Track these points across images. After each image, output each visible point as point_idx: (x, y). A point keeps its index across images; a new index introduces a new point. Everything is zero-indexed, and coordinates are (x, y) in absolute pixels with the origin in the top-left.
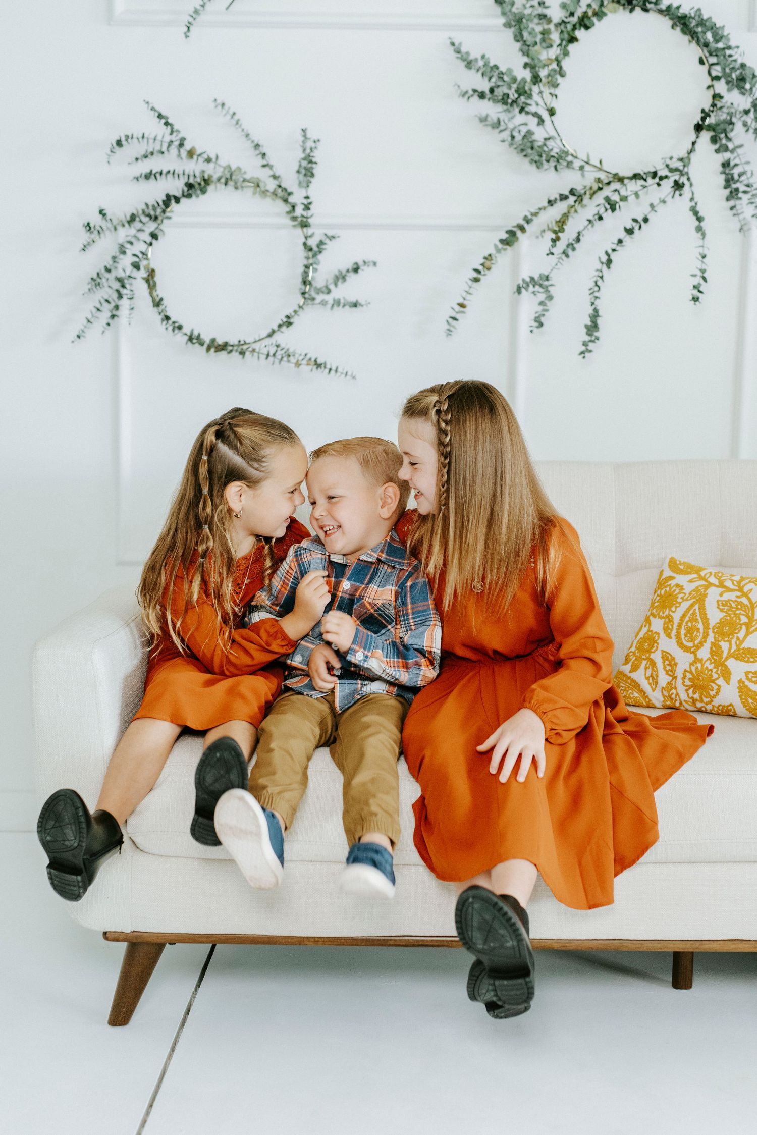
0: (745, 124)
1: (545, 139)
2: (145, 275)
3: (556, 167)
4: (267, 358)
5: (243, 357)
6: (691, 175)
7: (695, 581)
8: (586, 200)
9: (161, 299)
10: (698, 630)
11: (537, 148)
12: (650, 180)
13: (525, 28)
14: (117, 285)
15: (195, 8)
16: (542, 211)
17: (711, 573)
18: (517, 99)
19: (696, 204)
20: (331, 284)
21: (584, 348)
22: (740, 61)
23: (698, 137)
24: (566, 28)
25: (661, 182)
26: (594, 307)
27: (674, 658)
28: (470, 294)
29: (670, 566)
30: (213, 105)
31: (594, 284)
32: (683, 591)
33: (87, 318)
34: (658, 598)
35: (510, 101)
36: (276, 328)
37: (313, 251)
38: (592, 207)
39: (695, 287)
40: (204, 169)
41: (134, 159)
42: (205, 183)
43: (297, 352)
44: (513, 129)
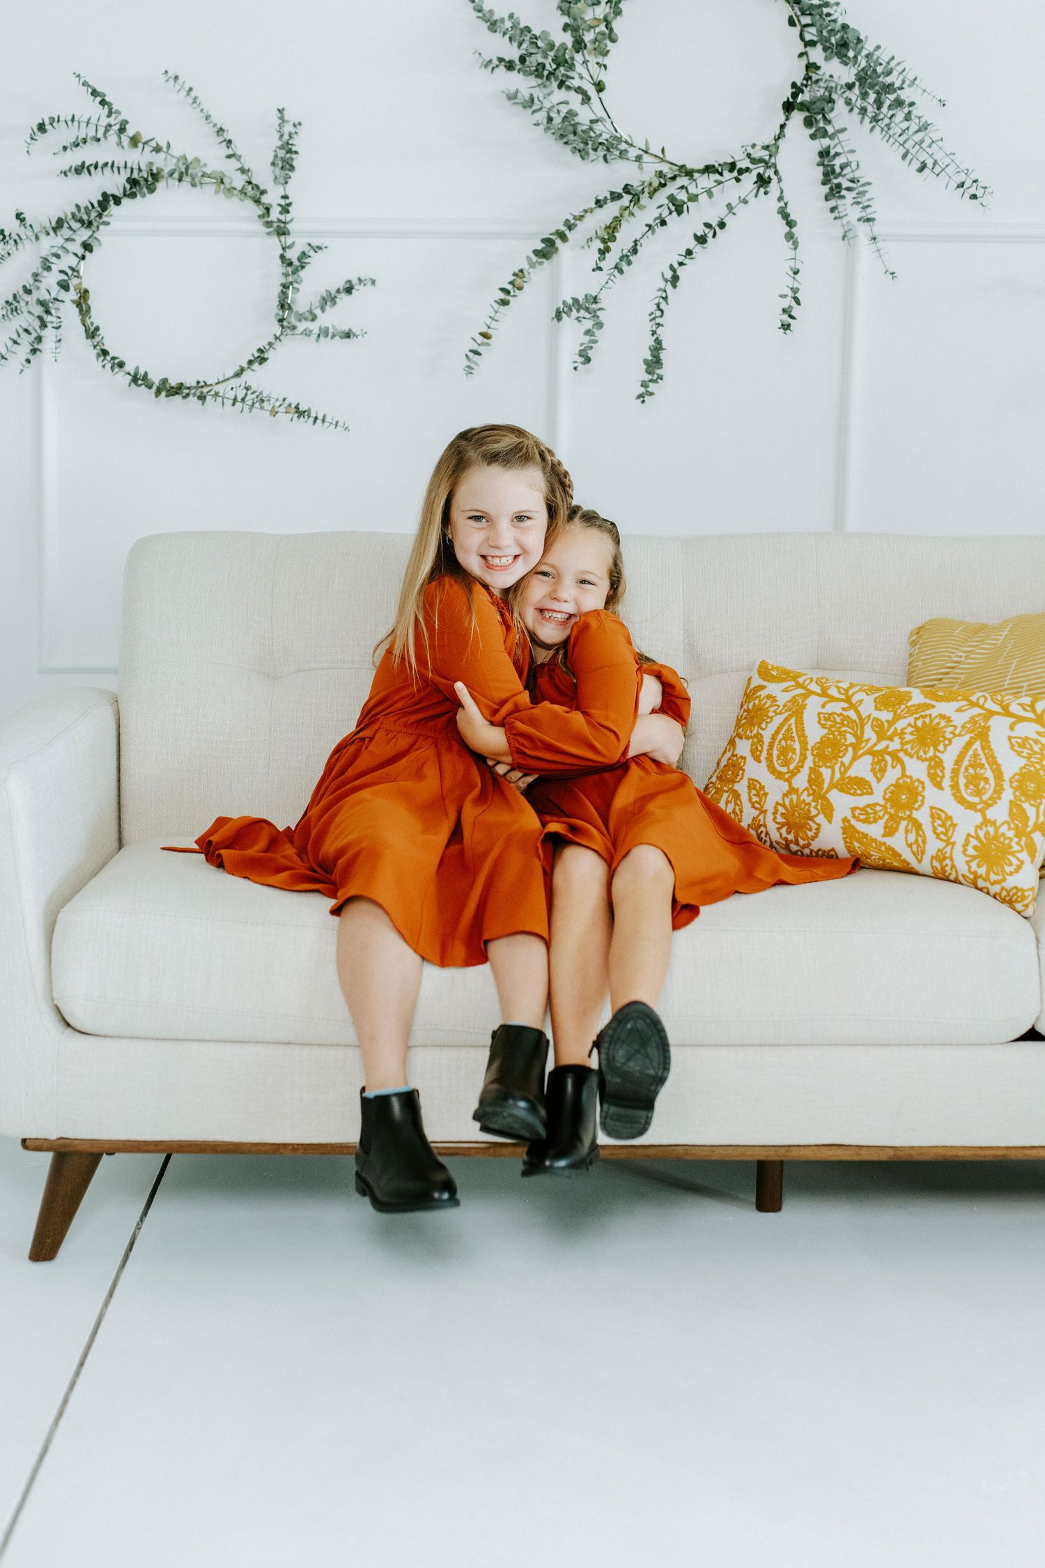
0: (848, 102)
1: (592, 122)
2: (76, 298)
3: (605, 157)
4: (233, 404)
6: (779, 168)
7: (790, 691)
8: (644, 199)
9: (97, 329)
10: (794, 751)
11: (581, 133)
12: (726, 173)
14: (39, 310)
16: (588, 214)
17: (811, 679)
18: (555, 70)
19: (786, 204)
20: (316, 308)
21: (643, 390)
22: (840, 22)
23: (787, 119)
25: (741, 177)
26: (655, 336)
27: (764, 787)
28: (496, 321)
29: (759, 671)
30: (163, 78)
31: (655, 307)
32: (777, 703)
34: (745, 714)
35: (546, 73)
36: (245, 365)
37: (293, 266)
38: (651, 209)
39: (784, 311)
40: (152, 161)
41: (61, 149)
42: (153, 179)
43: (272, 396)
44: (550, 109)
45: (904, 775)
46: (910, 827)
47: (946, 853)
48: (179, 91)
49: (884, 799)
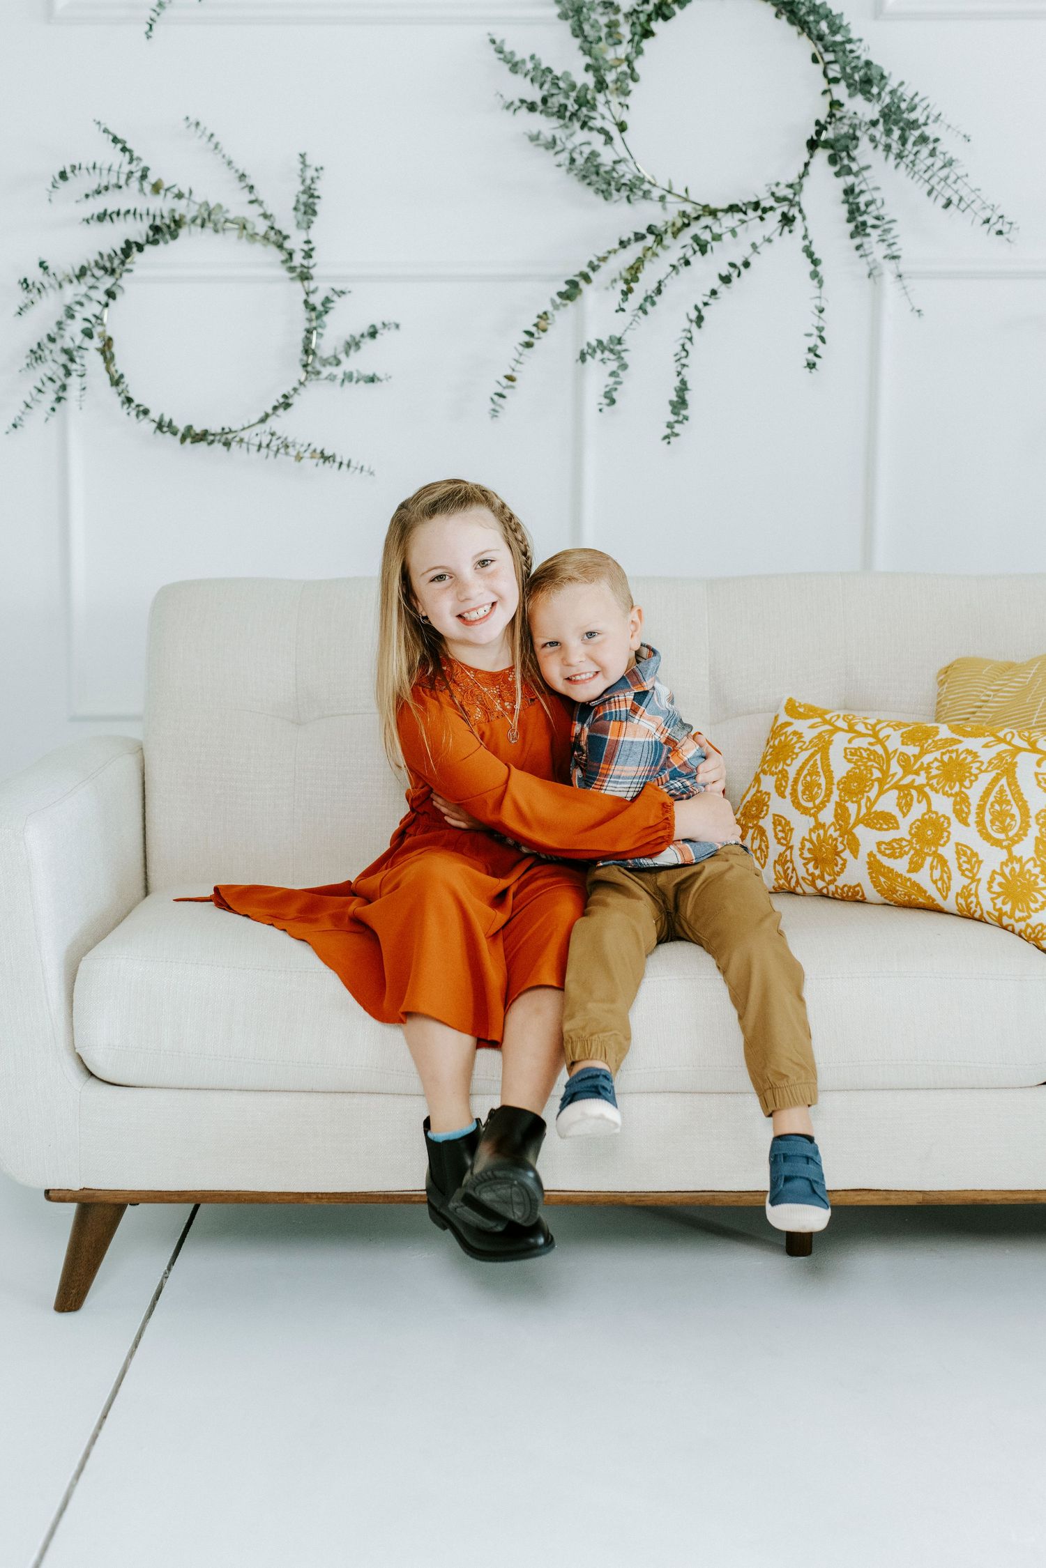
0: (873, 139)
1: (615, 162)
2: (100, 345)
3: (628, 198)
4: (259, 450)
5: (228, 449)
6: (803, 206)
7: (817, 727)
8: (668, 239)
9: (122, 376)
10: (819, 785)
11: (604, 175)
12: (750, 212)
13: (585, 20)
14: (63, 359)
16: (612, 255)
18: (577, 111)
19: (811, 242)
20: (340, 353)
21: (668, 431)
22: (864, 58)
23: (811, 157)
24: (638, 18)
25: (764, 216)
26: (680, 377)
27: (789, 822)
28: (521, 363)
29: (786, 708)
30: (184, 124)
31: (680, 348)
32: (803, 739)
33: (25, 402)
34: (771, 750)
35: (568, 114)
37: (317, 311)
38: (676, 249)
39: (810, 350)
40: (174, 207)
41: (83, 196)
42: (176, 225)
43: (297, 441)
44: (573, 150)
45: (929, 810)
46: (935, 864)
47: (971, 890)
48: (200, 137)
49: (910, 834)
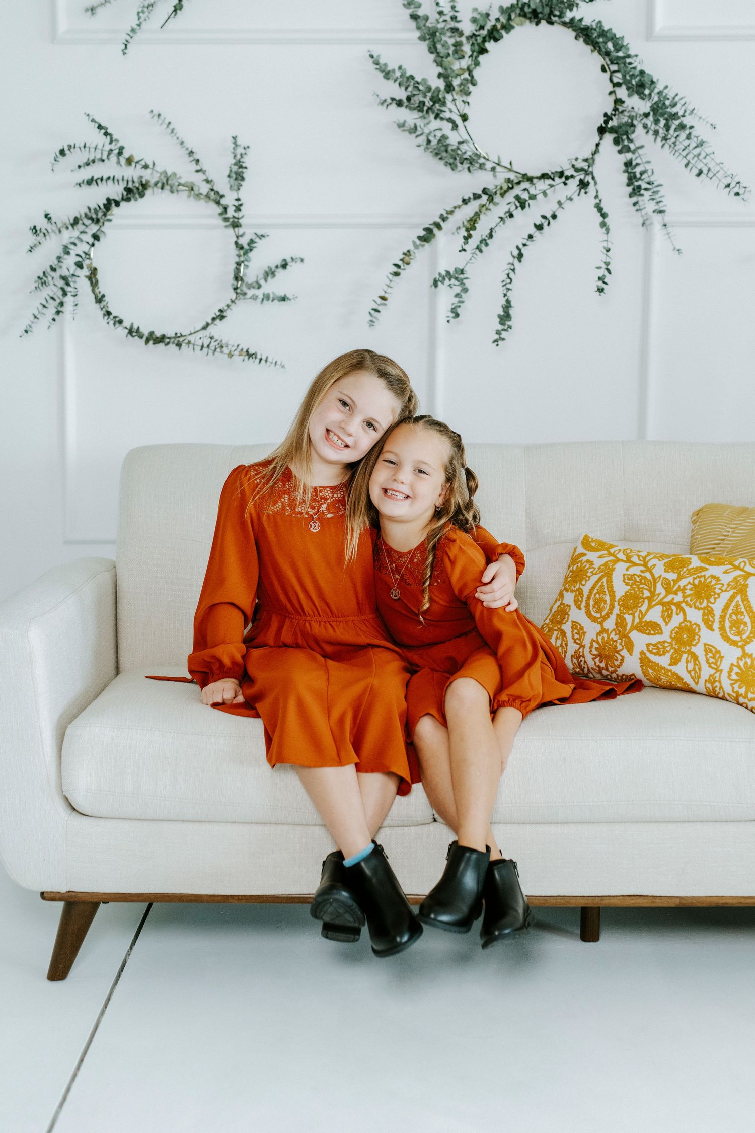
0: (645, 126)
1: (459, 143)
2: (88, 274)
3: (469, 169)
4: (201, 349)
5: (180, 349)
6: (595, 175)
7: (604, 558)
8: (497, 199)
9: (103, 296)
10: (605, 602)
11: (451, 152)
12: (557, 179)
13: (438, 41)
14: (61, 283)
15: (132, 27)
16: (457, 210)
18: (432, 106)
19: (600, 201)
20: (261, 279)
21: (497, 337)
22: (639, 69)
23: (601, 139)
24: (476, 40)
25: (567, 182)
26: (506, 298)
27: (583, 628)
28: (391, 287)
29: (582, 543)
30: (149, 116)
31: (506, 276)
32: (594, 566)
33: (34, 314)
34: (571, 573)
35: (425, 108)
36: (210, 321)
37: (244, 249)
38: (503, 205)
39: (600, 279)
40: (141, 174)
41: (77, 167)
42: (143, 188)
43: (229, 343)
44: (429, 134)
45: (685, 620)
46: (689, 659)
47: (716, 677)
48: (161, 124)
49: (671, 637)
